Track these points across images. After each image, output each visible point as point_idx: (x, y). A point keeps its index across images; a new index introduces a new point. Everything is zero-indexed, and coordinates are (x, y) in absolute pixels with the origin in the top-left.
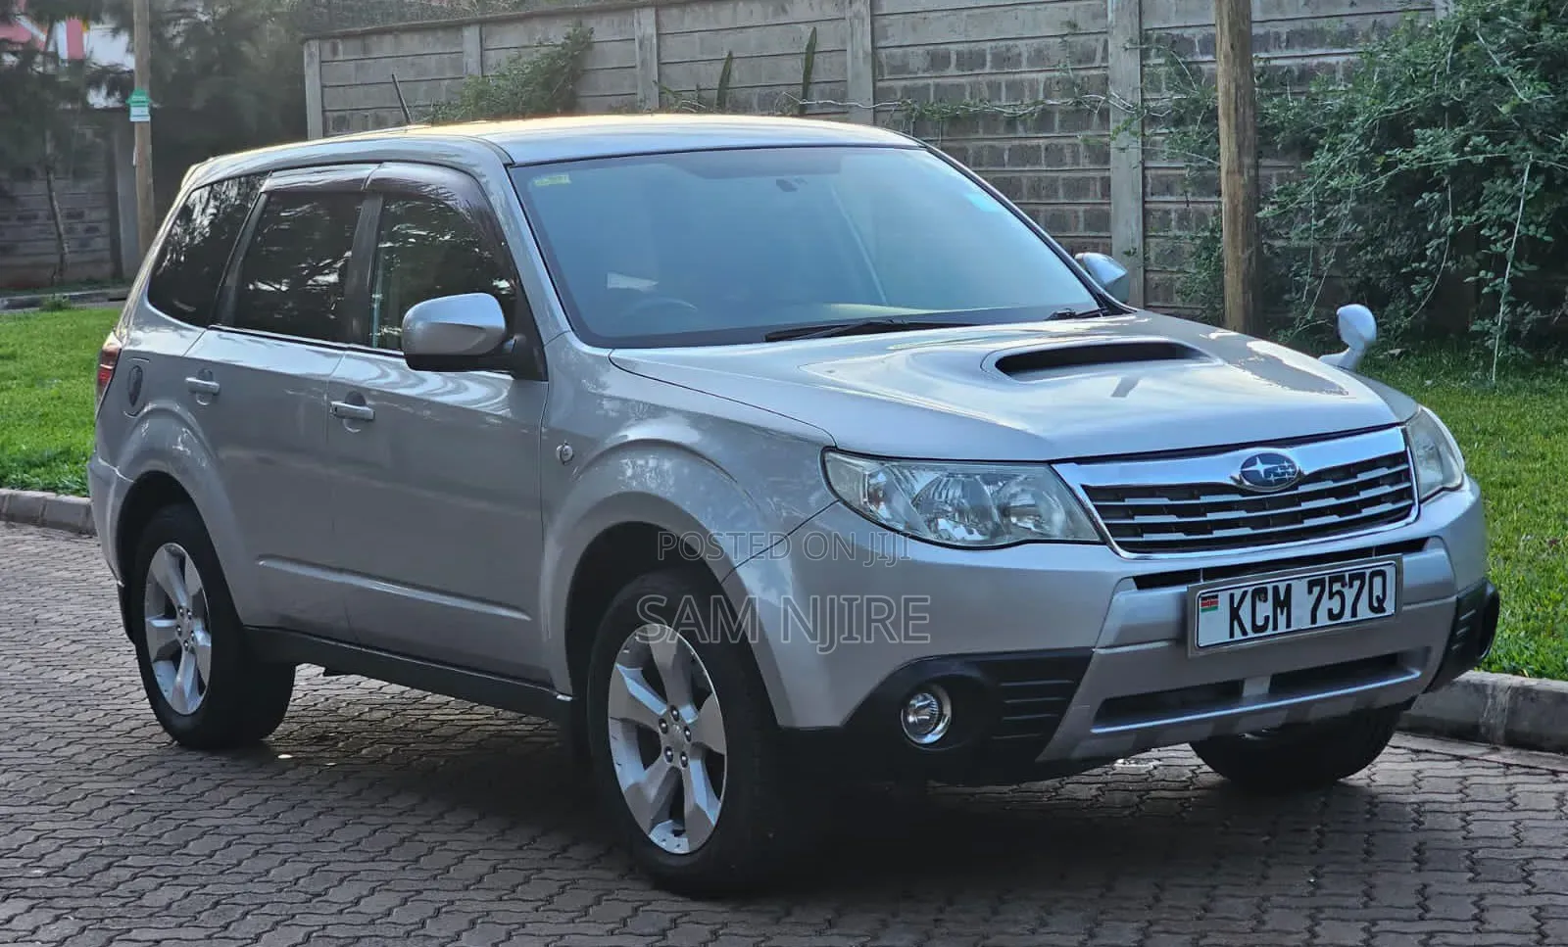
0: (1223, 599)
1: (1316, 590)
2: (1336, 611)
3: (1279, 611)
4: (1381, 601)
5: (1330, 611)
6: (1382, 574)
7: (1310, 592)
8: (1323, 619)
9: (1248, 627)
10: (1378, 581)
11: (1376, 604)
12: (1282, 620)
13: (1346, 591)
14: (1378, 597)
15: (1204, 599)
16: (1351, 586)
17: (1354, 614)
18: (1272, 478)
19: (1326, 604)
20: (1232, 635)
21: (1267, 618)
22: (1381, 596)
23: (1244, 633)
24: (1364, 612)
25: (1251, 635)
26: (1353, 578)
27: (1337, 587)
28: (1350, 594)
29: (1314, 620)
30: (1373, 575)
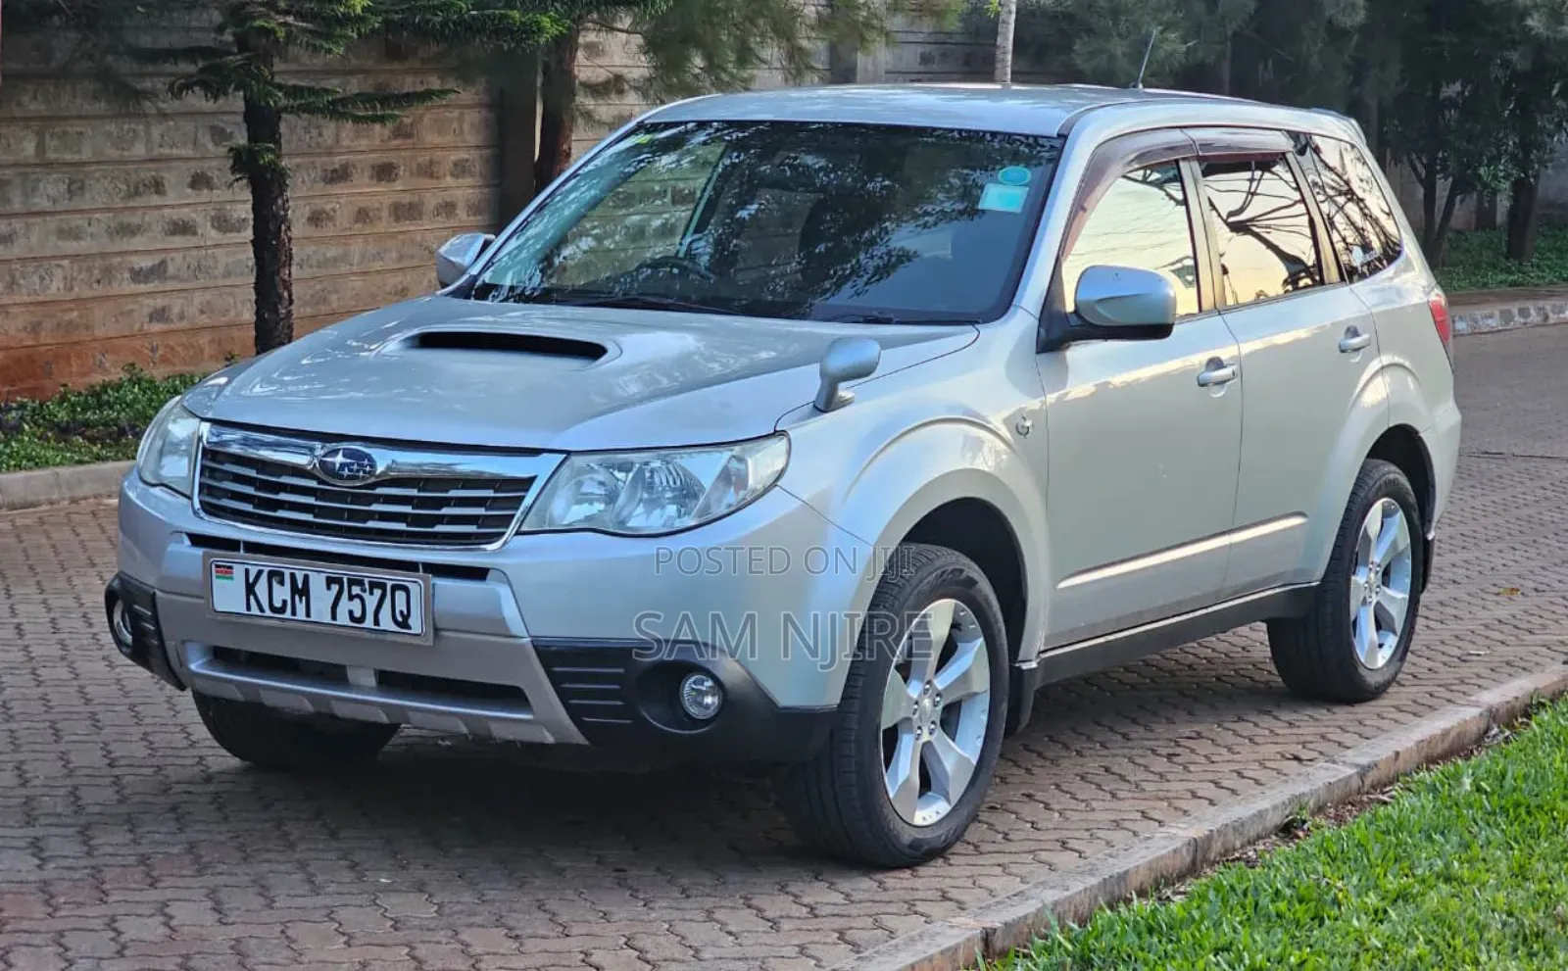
0: (238, 571)
1: (335, 588)
2: (358, 614)
3: (297, 598)
4: (406, 617)
5: (351, 613)
6: (406, 589)
7: (329, 588)
8: (343, 619)
9: (265, 605)
10: (400, 596)
11: (400, 619)
12: (301, 608)
13: (366, 596)
14: (401, 612)
15: (217, 566)
16: (371, 593)
17: (377, 622)
18: (346, 472)
19: (345, 605)
20: (249, 608)
21: (285, 602)
22: (405, 612)
23: (261, 609)
24: (386, 623)
25: (268, 613)
26: (373, 585)
27: (356, 590)
28: (371, 601)
29: (334, 617)
30: (395, 588)
